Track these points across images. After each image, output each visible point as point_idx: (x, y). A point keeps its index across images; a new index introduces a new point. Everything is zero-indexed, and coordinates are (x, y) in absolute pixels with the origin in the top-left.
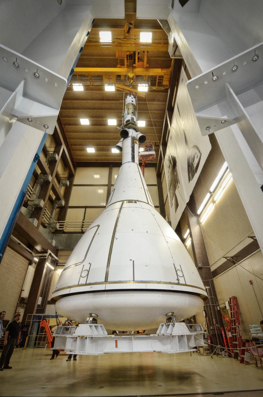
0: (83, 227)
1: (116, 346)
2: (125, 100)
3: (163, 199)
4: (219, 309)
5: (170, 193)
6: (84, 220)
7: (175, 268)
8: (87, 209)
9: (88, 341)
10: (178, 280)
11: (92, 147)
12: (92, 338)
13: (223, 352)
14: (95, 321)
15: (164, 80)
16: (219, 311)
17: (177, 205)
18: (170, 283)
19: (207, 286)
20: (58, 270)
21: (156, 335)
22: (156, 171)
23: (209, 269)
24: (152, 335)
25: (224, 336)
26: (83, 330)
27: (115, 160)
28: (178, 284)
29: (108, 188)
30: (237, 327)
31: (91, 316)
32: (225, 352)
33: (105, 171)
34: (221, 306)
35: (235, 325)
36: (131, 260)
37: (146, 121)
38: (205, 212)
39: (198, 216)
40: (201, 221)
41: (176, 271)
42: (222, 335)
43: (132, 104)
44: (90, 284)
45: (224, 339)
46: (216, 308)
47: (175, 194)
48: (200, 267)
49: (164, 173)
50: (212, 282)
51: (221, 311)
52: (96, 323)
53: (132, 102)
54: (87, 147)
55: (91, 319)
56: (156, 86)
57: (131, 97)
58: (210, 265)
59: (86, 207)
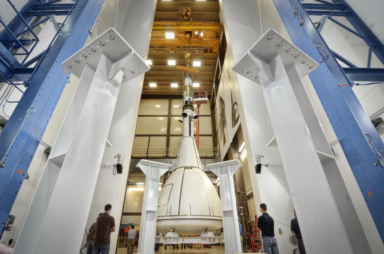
0: (148, 153)
1: (183, 241)
2: (184, 81)
3: (216, 130)
4: (250, 222)
5: (220, 128)
6: (148, 147)
7: (209, 208)
8: (151, 137)
9: (172, 239)
10: (210, 214)
11: (154, 83)
12: (173, 238)
13: (249, 250)
14: (174, 231)
15: (214, 49)
16: (250, 224)
17: (225, 142)
18: (206, 216)
19: (242, 207)
20: (129, 188)
21: (200, 237)
22: (210, 103)
23: (245, 194)
24: (198, 237)
25: (251, 240)
26: (170, 234)
27: (174, 93)
28: (210, 216)
29: (168, 118)
30: (257, 235)
31: (172, 229)
32: (251, 250)
33: (166, 102)
34: (252, 220)
35: (256, 233)
36: (189, 205)
37: (201, 62)
38: (243, 152)
39: (240, 153)
40: (241, 157)
41: (210, 210)
42: (250, 239)
43: (189, 86)
44: (172, 216)
45: (252, 242)
46: (248, 221)
47: (224, 131)
48: (239, 192)
49: (216, 109)
50: (247, 204)
51: (251, 224)
52: (174, 232)
53: (189, 84)
54: (150, 83)
55: (172, 230)
56: (207, 53)
57: (188, 79)
58: (246, 191)
59: (150, 136)
